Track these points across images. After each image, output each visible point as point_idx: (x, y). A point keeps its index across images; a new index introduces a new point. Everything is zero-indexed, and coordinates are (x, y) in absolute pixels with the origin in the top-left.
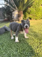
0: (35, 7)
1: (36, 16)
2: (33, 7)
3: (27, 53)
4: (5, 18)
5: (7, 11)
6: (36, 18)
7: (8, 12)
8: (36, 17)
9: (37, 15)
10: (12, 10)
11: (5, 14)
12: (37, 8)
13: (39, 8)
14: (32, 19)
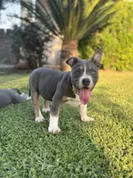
0: (118, 31)
1: (120, 59)
2: (110, 31)
3: (88, 170)
4: (21, 61)
5: (28, 37)
6: (118, 66)
7: (31, 43)
8: (118, 61)
9: (124, 57)
10: (43, 38)
11: (21, 49)
12: (123, 34)
13: (130, 34)
14: (105, 67)
